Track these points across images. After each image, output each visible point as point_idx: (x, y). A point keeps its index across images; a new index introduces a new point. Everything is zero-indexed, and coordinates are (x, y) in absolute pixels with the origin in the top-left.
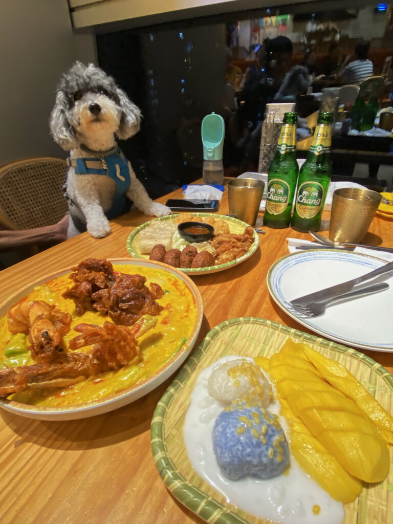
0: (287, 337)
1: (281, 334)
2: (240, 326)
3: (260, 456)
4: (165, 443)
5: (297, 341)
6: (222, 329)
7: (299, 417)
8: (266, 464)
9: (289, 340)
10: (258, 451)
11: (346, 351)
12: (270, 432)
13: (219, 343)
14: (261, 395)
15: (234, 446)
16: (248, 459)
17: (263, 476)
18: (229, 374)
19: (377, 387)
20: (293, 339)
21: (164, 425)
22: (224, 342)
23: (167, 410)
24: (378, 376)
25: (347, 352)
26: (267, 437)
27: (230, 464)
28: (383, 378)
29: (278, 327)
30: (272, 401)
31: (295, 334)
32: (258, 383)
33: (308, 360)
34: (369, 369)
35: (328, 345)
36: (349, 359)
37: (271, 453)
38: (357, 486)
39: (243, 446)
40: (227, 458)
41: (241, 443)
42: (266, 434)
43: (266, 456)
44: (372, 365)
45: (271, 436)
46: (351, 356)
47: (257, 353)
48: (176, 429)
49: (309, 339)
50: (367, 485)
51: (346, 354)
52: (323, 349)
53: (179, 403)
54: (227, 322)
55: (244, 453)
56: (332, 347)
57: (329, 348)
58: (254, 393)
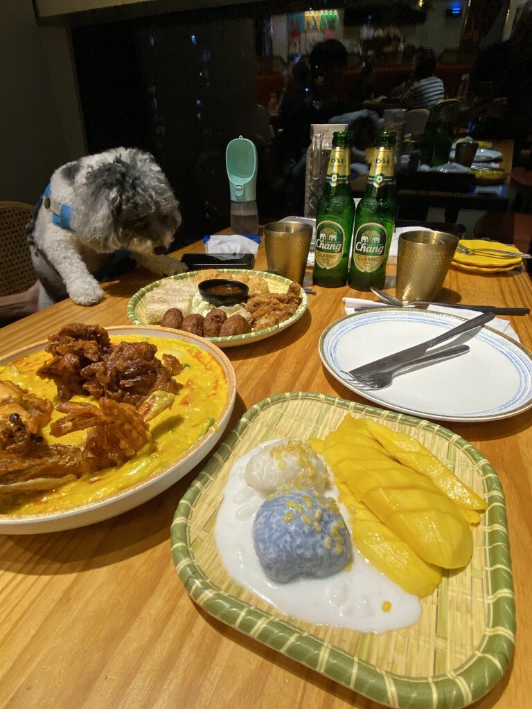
0: (346, 412)
1: (338, 408)
2: (286, 404)
3: (314, 547)
4: (190, 549)
5: (357, 416)
6: (262, 408)
7: (362, 502)
8: (322, 557)
9: (349, 415)
10: (311, 541)
11: (417, 423)
12: (326, 518)
13: (259, 426)
14: (314, 477)
15: (281, 537)
16: (299, 552)
17: (319, 573)
18: (272, 455)
19: (457, 461)
20: (353, 415)
21: (189, 527)
22: (265, 424)
23: (192, 509)
24: (457, 449)
25: (419, 425)
26: (322, 523)
27: (276, 561)
28: (463, 452)
29: (334, 402)
30: (328, 486)
31: (355, 408)
32: (310, 464)
33: (372, 437)
34: (447, 443)
35: (395, 418)
36: (422, 432)
37: (328, 543)
38: (435, 575)
39: (292, 537)
40: (272, 554)
41: (289, 533)
42: (320, 520)
43: (321, 546)
44: (450, 437)
45: (327, 523)
46: (425, 428)
47: (308, 435)
48: (206, 531)
49: (372, 413)
50: (446, 573)
51: (418, 427)
52: (390, 423)
53: (208, 500)
54: (269, 400)
55: (294, 545)
56: (401, 419)
57: (398, 422)
58: (304, 476)
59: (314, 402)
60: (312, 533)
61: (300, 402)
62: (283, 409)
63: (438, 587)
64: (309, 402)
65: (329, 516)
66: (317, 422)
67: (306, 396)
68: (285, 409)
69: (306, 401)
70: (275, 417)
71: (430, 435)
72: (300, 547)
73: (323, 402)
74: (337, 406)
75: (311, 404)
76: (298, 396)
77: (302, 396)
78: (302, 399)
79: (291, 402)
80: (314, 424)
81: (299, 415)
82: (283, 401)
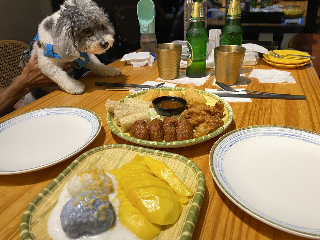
0: (137, 153)
1: (133, 152)
2: (104, 151)
5: (142, 155)
6: (88, 154)
7: (127, 197)
8: (93, 222)
9: (138, 155)
10: (87, 214)
12: (97, 203)
14: (100, 185)
18: (78, 176)
20: (140, 154)
21: (32, 216)
22: (89, 163)
23: (36, 207)
25: (173, 156)
28: (192, 169)
29: (131, 148)
31: (141, 150)
35: (161, 154)
36: (174, 160)
37: (96, 215)
39: (76, 212)
43: (93, 217)
45: (98, 206)
49: (150, 152)
52: (159, 157)
54: (93, 149)
56: (164, 154)
57: (162, 156)
59: (120, 149)
60: (88, 210)
61: (113, 150)
62: (101, 155)
63: (158, 235)
64: (118, 149)
65: (100, 202)
66: (120, 160)
67: (116, 146)
68: (103, 155)
69: (115, 149)
70: (96, 159)
71: (178, 161)
72: (80, 217)
73: (125, 149)
74: (132, 150)
75: (118, 150)
76: (111, 146)
77: (113, 146)
78: (113, 148)
79: (107, 150)
80: (118, 161)
81: (111, 157)
82: (102, 150)
